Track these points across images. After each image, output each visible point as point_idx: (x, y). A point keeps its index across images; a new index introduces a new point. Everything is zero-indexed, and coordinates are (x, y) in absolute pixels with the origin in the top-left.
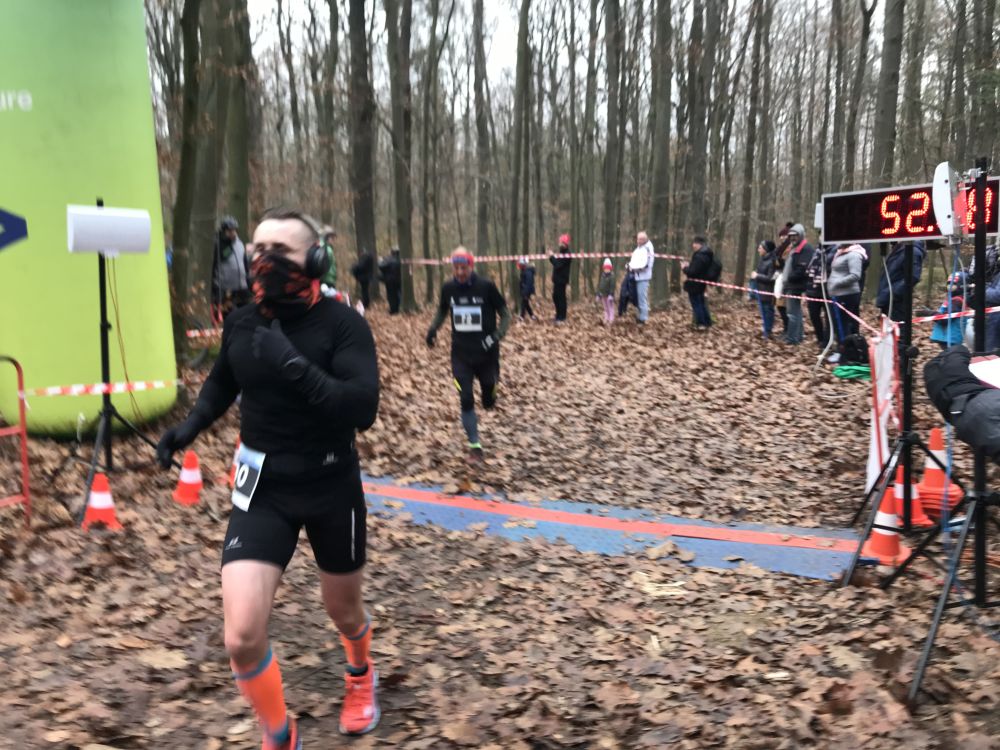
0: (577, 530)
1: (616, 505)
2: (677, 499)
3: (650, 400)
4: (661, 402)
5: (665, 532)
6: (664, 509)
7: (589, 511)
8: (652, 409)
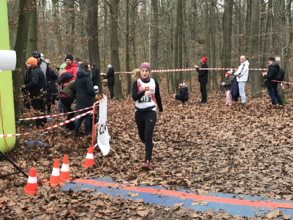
0: (229, 206)
1: (248, 194)
2: (279, 191)
3: (257, 144)
4: (264, 144)
5: (274, 206)
6: (273, 196)
7: (234, 197)
8: (259, 148)
